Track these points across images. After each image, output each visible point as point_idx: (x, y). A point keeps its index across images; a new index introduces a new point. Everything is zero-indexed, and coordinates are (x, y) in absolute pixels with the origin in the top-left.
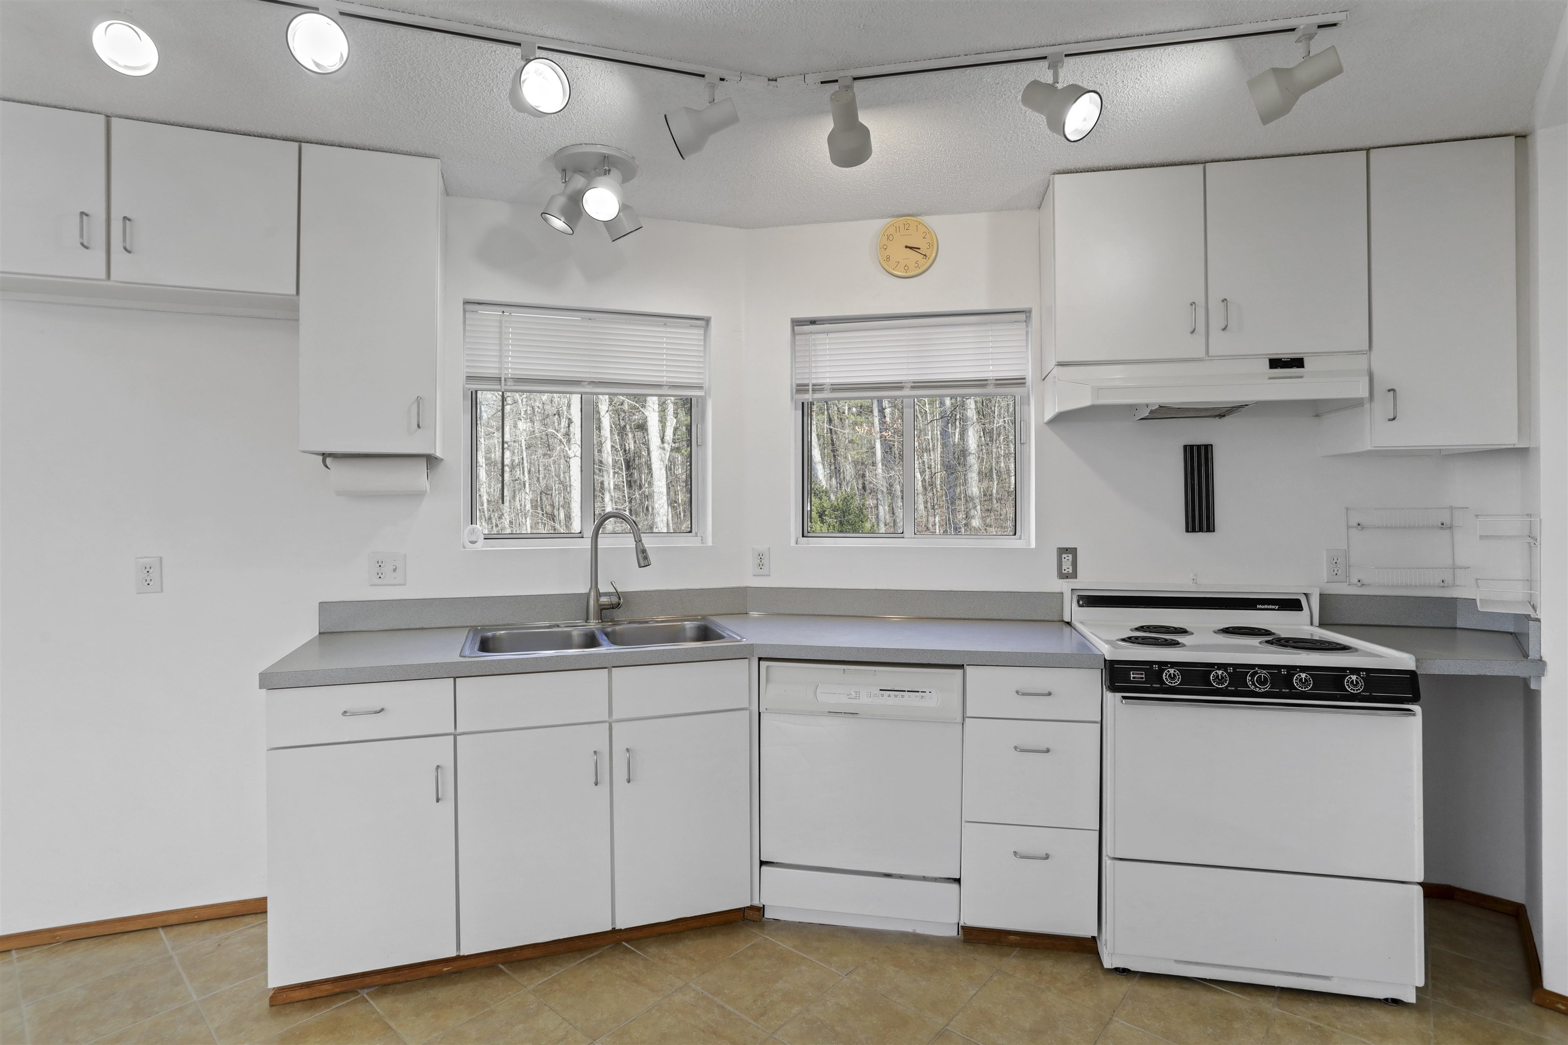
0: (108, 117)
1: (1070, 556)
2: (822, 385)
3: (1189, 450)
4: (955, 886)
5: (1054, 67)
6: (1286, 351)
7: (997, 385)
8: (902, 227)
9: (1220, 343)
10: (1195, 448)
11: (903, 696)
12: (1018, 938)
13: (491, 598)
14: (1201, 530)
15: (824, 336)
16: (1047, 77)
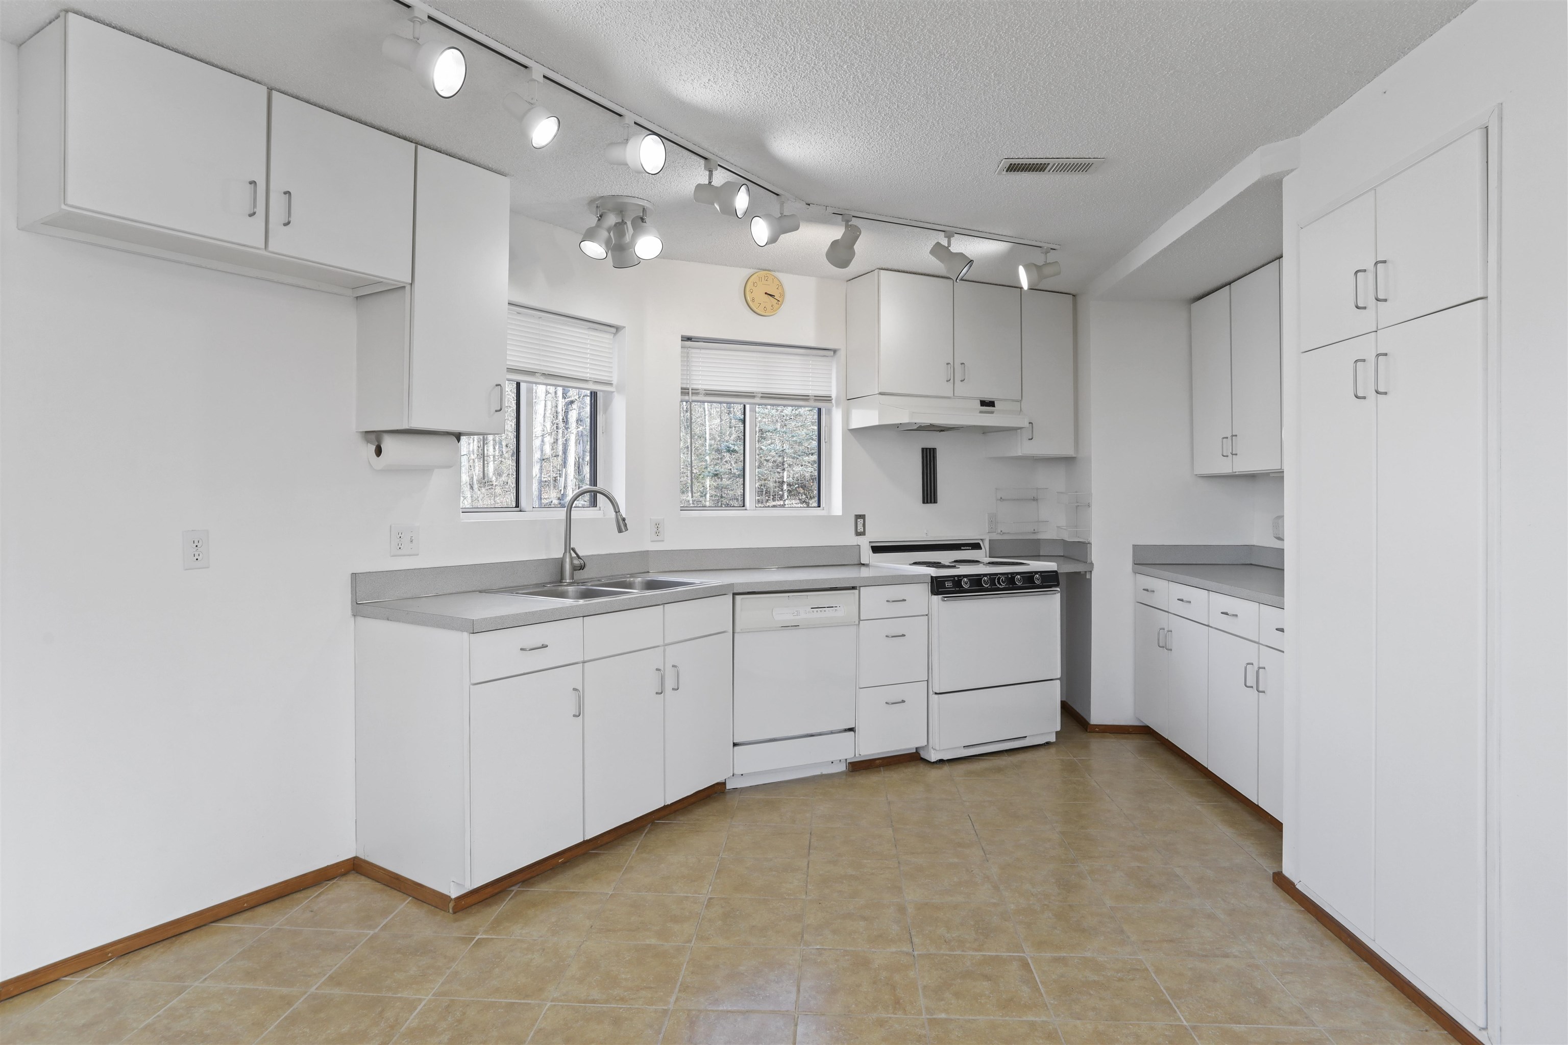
0: (270, 89)
1: (862, 520)
2: (697, 390)
3: (924, 451)
4: (852, 733)
5: (949, 236)
6: (987, 397)
7: (816, 400)
8: (763, 278)
9: (961, 389)
10: (928, 450)
11: (825, 611)
12: (881, 761)
13: (487, 565)
14: (931, 503)
15: (698, 351)
16: (944, 242)
